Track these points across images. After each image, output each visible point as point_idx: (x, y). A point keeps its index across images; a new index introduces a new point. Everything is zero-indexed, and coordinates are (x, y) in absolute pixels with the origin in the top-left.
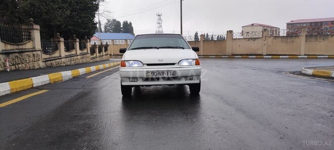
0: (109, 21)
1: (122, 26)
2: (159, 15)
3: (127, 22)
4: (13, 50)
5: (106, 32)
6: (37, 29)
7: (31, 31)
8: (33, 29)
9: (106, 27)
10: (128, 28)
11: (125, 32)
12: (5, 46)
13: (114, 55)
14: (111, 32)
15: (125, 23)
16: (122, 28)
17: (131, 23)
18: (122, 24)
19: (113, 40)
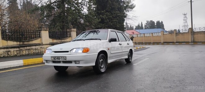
0: (148, 22)
1: (156, 25)
2: (185, 15)
3: (159, 22)
4: (57, 42)
5: (145, 29)
6: (74, 31)
7: (71, 32)
8: (72, 31)
9: (145, 26)
10: (160, 25)
11: (157, 28)
12: (53, 41)
13: (145, 43)
14: (149, 29)
15: (158, 22)
16: (155, 26)
17: (162, 22)
18: (155, 23)
19: (144, 34)
